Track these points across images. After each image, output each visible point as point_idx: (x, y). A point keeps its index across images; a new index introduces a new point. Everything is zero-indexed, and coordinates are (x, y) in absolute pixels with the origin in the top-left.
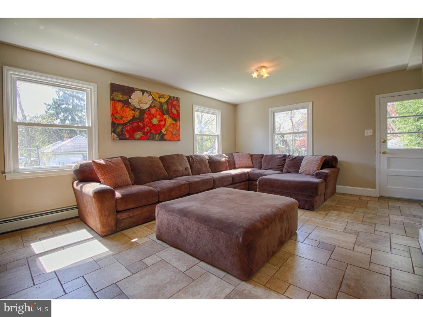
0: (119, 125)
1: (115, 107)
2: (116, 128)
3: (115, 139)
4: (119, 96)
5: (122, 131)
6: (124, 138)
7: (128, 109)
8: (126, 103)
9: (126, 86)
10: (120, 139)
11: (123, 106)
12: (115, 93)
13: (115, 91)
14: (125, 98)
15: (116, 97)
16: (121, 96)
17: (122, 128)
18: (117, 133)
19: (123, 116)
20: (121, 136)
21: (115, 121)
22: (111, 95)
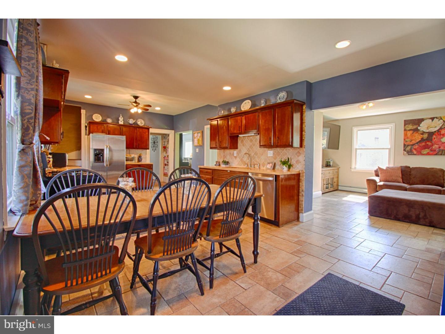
0: (408, 145)
1: (406, 134)
2: (406, 148)
3: (405, 154)
4: (410, 127)
5: (411, 149)
6: (412, 154)
7: (417, 134)
8: (416, 130)
9: (415, 120)
10: (409, 155)
11: (413, 133)
12: (407, 126)
13: (407, 124)
14: (415, 127)
15: (407, 128)
16: (411, 127)
17: (411, 148)
18: (407, 151)
19: (412, 139)
20: (410, 153)
21: (405, 143)
22: (404, 128)
